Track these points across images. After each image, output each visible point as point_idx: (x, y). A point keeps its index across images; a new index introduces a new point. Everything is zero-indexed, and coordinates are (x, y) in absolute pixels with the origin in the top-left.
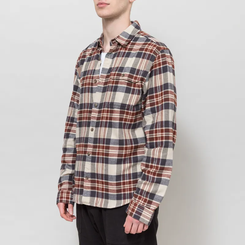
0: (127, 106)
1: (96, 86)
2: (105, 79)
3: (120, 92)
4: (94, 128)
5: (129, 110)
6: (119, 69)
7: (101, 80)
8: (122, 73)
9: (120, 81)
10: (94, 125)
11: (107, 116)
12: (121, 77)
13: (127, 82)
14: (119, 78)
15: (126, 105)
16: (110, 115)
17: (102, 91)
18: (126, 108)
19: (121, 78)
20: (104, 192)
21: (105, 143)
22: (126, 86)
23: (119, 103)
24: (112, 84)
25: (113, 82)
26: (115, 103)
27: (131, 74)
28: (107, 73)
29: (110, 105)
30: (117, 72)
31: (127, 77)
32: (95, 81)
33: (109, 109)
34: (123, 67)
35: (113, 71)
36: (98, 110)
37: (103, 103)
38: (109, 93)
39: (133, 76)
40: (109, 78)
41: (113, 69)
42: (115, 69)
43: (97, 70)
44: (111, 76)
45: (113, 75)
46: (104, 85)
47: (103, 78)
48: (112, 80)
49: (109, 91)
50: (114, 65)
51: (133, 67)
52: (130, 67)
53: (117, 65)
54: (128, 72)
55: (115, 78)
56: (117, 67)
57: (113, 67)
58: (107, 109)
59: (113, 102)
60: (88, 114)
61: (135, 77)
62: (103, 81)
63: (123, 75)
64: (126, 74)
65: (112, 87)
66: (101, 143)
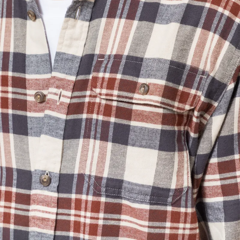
1: (40, 115)
2: (69, 94)
3: (141, 146)
5: (179, 206)
6: (126, 63)
7: (56, 94)
8: (141, 81)
9: (135, 107)
11: (94, 222)
12: (136, 96)
13: (161, 111)
14: (131, 98)
15: (169, 190)
16: (105, 219)
17: (62, 133)
18: (170, 200)
22: (159, 127)
23: (143, 186)
24: (105, 115)
25: (108, 111)
26: (129, 183)
27: (171, 84)
28: (78, 72)
29: (107, 186)
30: (119, 76)
31: (159, 95)
32: (39, 98)
33: (103, 199)
34: (139, 57)
35: (102, 69)
36: (55, 195)
37: (73, 175)
38: (94, 146)
39: (176, 90)
40: (88, 93)
41: (101, 59)
42: (108, 61)
43: (33, 56)
44: (95, 87)
45: (105, 84)
46: (67, 114)
47: (63, 88)
48: (100, 100)
49: (95, 138)
50: (101, 47)
51: (175, 60)
52: (166, 60)
53: (112, 49)
54: (162, 78)
55: (115, 96)
56: (115, 54)
57: (97, 52)
58: (90, 198)
59: (119, 178)
60: (13, 205)
61: (183, 93)
62: (62, 99)
63: (143, 88)
64: (155, 85)
65: (106, 124)
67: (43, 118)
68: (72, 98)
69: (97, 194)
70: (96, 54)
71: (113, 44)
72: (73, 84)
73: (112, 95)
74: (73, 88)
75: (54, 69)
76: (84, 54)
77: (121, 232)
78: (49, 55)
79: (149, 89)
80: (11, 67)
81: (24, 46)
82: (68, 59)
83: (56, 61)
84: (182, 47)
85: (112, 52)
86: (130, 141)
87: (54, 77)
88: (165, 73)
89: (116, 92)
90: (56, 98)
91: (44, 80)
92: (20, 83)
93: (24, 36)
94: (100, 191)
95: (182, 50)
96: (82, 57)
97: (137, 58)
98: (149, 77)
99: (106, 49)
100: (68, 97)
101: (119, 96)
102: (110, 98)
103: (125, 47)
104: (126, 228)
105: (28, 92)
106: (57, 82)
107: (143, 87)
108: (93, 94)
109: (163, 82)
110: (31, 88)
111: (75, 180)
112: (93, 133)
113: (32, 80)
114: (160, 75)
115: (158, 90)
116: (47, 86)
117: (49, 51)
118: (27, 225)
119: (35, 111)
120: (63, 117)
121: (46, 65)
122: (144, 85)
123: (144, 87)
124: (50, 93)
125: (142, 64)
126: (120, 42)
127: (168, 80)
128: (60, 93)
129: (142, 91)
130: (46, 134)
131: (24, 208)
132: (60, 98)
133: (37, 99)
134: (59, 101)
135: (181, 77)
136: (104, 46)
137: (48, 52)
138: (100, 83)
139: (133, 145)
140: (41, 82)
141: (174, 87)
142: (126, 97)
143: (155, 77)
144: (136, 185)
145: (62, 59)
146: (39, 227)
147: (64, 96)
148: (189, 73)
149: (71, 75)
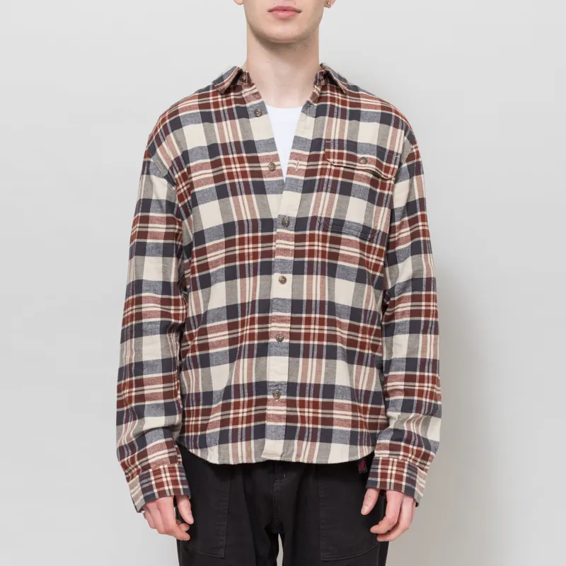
0: (370, 231)
2: (306, 163)
4: (289, 277)
6: (348, 144)
7: (294, 164)
8: (359, 155)
9: (356, 172)
10: (287, 270)
11: (324, 249)
12: (358, 164)
13: (371, 176)
14: (356, 166)
15: (370, 228)
16: (329, 247)
17: (301, 189)
19: (359, 166)
20: (320, 427)
21: (326, 312)
22: (368, 186)
23: (358, 224)
24: (334, 176)
25: (336, 173)
26: (349, 222)
27: (379, 160)
28: (311, 150)
29: (333, 224)
30: (345, 152)
31: (374, 165)
32: (272, 167)
33: (329, 234)
34: (354, 142)
35: (332, 147)
36: (293, 233)
37: (307, 218)
38: (325, 197)
40: (320, 162)
41: (329, 142)
42: (334, 143)
43: (260, 141)
44: (328, 158)
45: (336, 156)
46: (305, 176)
47: (300, 160)
48: (331, 167)
49: (326, 191)
50: (326, 134)
51: (379, 146)
52: (374, 145)
55: (344, 164)
56: (338, 139)
57: (324, 137)
58: (321, 233)
59: (342, 218)
61: (386, 166)
62: (299, 167)
63: (363, 160)
64: (370, 158)
65: (335, 182)
66: (314, 312)
68: (307, 166)
69: (325, 230)
70: (324, 139)
71: (335, 133)
72: (308, 157)
73: (342, 163)
74: (308, 160)
75: (293, 147)
76: (314, 138)
77: (339, 258)
79: (367, 161)
80: (243, 150)
81: (252, 136)
82: (303, 141)
83: (294, 142)
84: (383, 137)
85: (335, 137)
86: (352, 194)
88: (375, 152)
89: (344, 162)
90: (295, 166)
91: (273, 155)
93: (250, 129)
94: (328, 227)
95: (383, 139)
96: (312, 140)
98: (364, 154)
99: (331, 136)
101: (346, 164)
102: (340, 165)
103: (344, 135)
104: (343, 255)
106: (295, 156)
108: (326, 162)
109: (375, 158)
110: (264, 162)
111: (309, 221)
112: (325, 188)
113: (263, 156)
115: (373, 161)
120: (303, 178)
121: (273, 146)
122: (363, 158)
124: (290, 163)
125: (357, 146)
127: (377, 156)
128: (297, 163)
129: (362, 162)
130: (288, 190)
131: (269, 245)
132: (297, 166)
133: (270, 168)
134: (297, 168)
135: (384, 157)
136: (328, 134)
138: (333, 155)
139: (354, 196)
140: (271, 157)
141: (381, 162)
142: (352, 165)
143: (370, 153)
144: (355, 223)
145: (299, 141)
146: (282, 255)
147: (301, 165)
148: (388, 155)
149: (305, 151)
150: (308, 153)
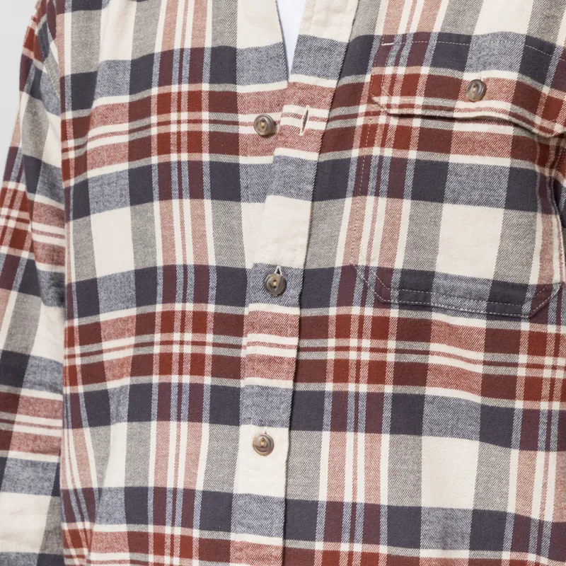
0: (529, 295)
2: (324, 113)
3: (469, 203)
4: (280, 435)
5: (545, 321)
6: (438, 46)
7: (297, 116)
8: (468, 77)
9: (457, 127)
10: (274, 416)
11: (378, 357)
12: (460, 104)
13: (509, 131)
14: (451, 109)
15: (524, 287)
16: (397, 351)
17: (310, 188)
18: (527, 307)
19: (462, 107)
21: (384, 535)
22: (506, 162)
23: (474, 280)
24: (397, 146)
25: (402, 137)
26: (446, 276)
27: (528, 81)
28: (341, 72)
29: (402, 286)
30: (425, 70)
31: (507, 100)
32: (263, 127)
33: (394, 313)
34: (463, 35)
35: (391, 60)
36: (296, 311)
37: (331, 271)
38: (375, 209)
39: (538, 94)
40: (362, 108)
41: (388, 44)
42: (403, 46)
43: (250, 50)
44: (379, 94)
45: (398, 87)
46: (321, 152)
47: (312, 104)
48: (387, 120)
49: (377, 194)
50: (387, 22)
51: (535, 36)
52: (518, 35)
53: (409, 23)
54: (510, 68)
55: (418, 107)
56: (415, 31)
57: (379, 31)
58: (369, 311)
59: (426, 268)
60: (210, 337)
61: (550, 99)
62: (310, 125)
63: (474, 89)
64: (498, 80)
65: (398, 165)
66: (346, 536)
67: (270, 166)
68: (329, 120)
69: (382, 303)
70: (378, 36)
71: (411, 16)
72: (332, 94)
73: (412, 106)
74: (332, 103)
75: (295, 67)
76: (353, 38)
77: (430, 377)
78: (283, 45)
79: (485, 89)
80: (206, 74)
81: (234, 33)
82: (321, 48)
83: (298, 53)
84: (548, 11)
85: (408, 29)
86: (448, 193)
87: (294, 83)
88: (517, 60)
89: (419, 100)
90: (298, 123)
91: (273, 93)
92: (225, 103)
93: (234, 15)
94: (389, 297)
95: (548, 17)
96: (349, 44)
97: (459, 37)
98: (484, 68)
99: (398, 25)
100: (322, 120)
101: (425, 107)
102: (409, 111)
103: (434, 19)
104: (439, 369)
105: (241, 118)
106: (300, 93)
107: (474, 87)
108: (374, 108)
109: (513, 76)
110: (247, 109)
111: (336, 280)
112: (372, 184)
113: (248, 95)
114: (507, 63)
115: (505, 89)
116: (279, 105)
117: (283, 38)
118: (237, 375)
119: (255, 153)
120: (313, 157)
121: (278, 66)
123: (477, 86)
124: (287, 115)
125: (469, 47)
126: (424, 11)
127: (523, 71)
128: (305, 114)
129: (473, 95)
130: (278, 193)
131: (231, 343)
132: (304, 123)
133: (259, 130)
134: (303, 129)
135: (547, 69)
136: (393, 19)
137: (281, 41)
138: (388, 85)
139: (455, 201)
140: (267, 98)
141: (534, 86)
142: (441, 108)
143: (497, 65)
144: (460, 279)
145: (310, 50)
146: (263, 375)
147: (313, 119)
148: (560, 62)
149: (327, 77)
150: (332, 84)
